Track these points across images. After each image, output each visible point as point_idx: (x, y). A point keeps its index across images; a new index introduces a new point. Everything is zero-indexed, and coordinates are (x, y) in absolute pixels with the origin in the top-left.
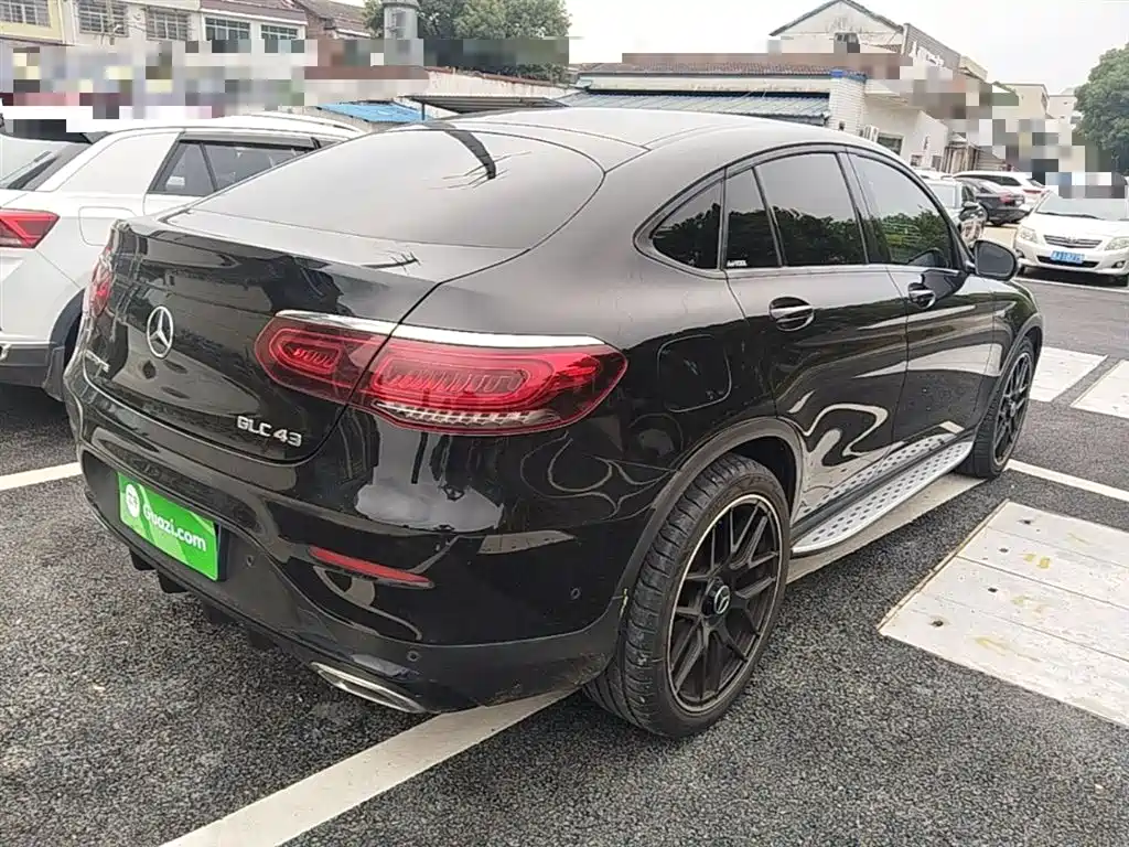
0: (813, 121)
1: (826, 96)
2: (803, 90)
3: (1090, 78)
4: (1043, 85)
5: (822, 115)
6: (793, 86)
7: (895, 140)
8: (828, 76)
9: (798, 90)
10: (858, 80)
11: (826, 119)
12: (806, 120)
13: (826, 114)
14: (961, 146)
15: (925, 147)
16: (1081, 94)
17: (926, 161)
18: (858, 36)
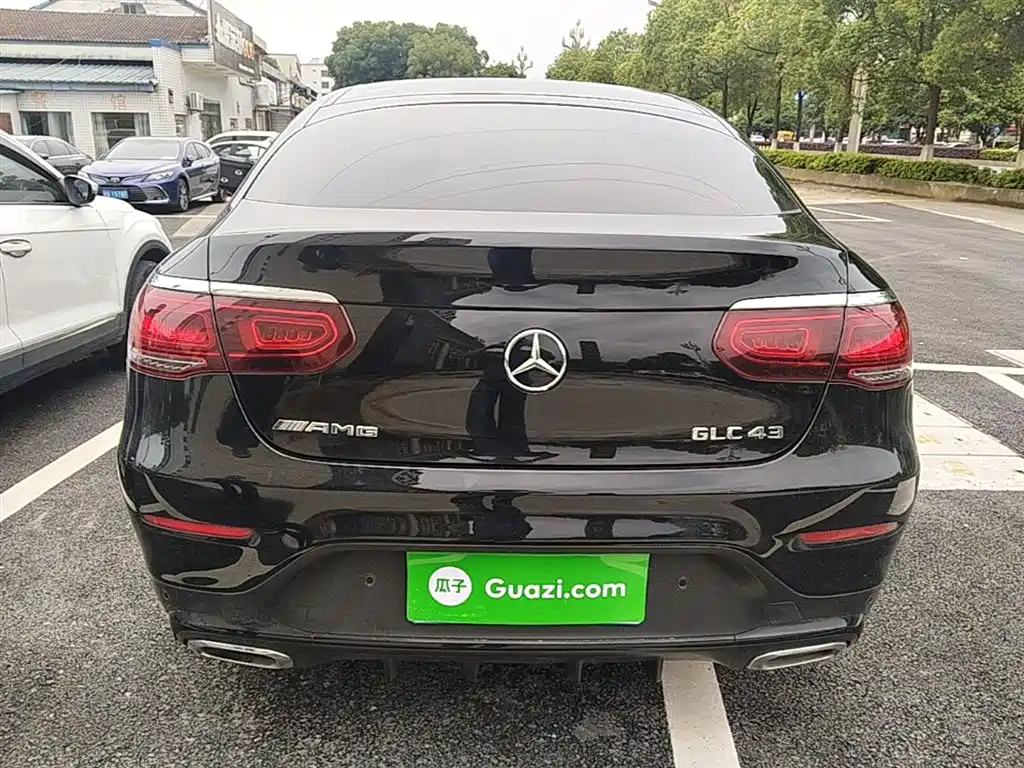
0: (142, 89)
1: (149, 64)
2: (119, 59)
3: (333, 50)
4: (295, 55)
5: (151, 82)
6: (111, 54)
7: (213, 105)
8: (148, 45)
9: (114, 58)
10: (174, 49)
11: (155, 86)
12: (136, 88)
13: (155, 82)
14: (264, 109)
15: (238, 111)
16: (329, 62)
17: (242, 124)
18: (145, 6)
